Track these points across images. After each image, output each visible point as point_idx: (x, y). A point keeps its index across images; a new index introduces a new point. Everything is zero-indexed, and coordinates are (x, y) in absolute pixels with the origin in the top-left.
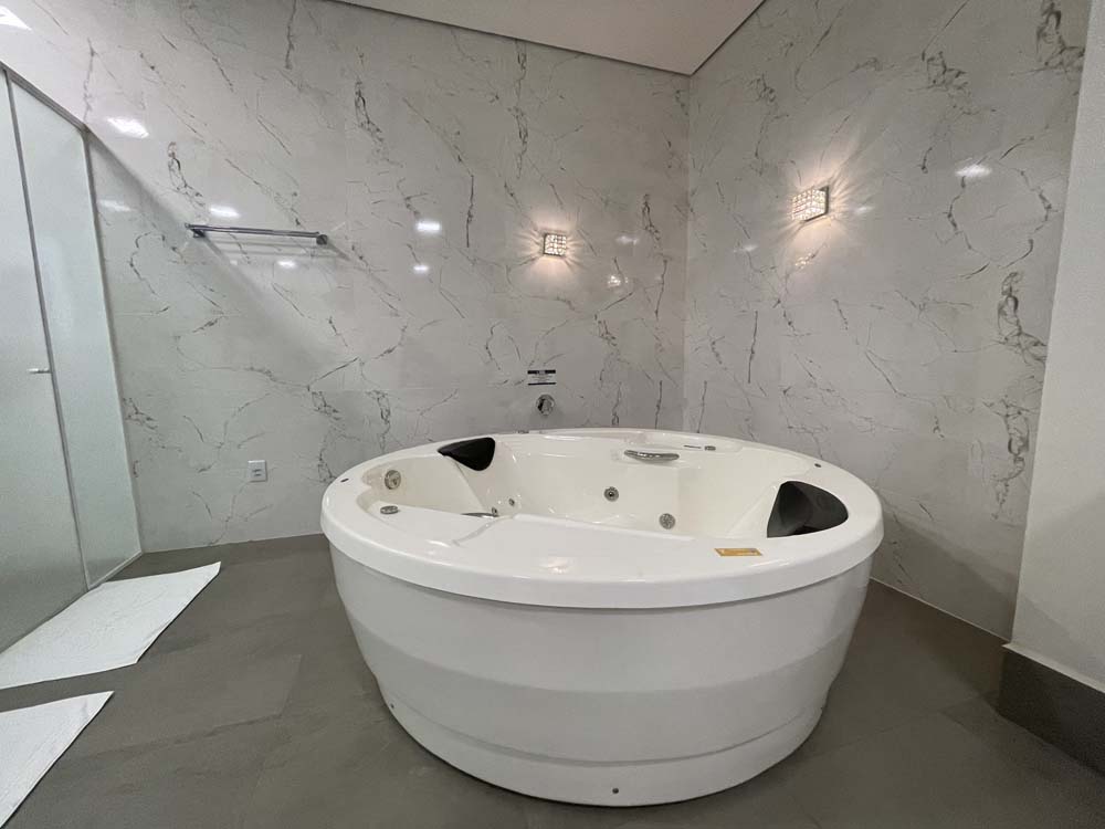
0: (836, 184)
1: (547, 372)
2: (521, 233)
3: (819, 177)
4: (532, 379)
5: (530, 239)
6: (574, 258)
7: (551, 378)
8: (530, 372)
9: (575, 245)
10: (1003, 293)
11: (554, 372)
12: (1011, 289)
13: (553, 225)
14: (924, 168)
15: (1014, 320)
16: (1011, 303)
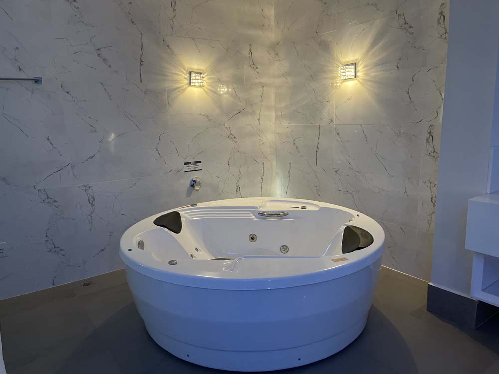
0: (359, 64)
1: (196, 162)
2: (174, 72)
3: (351, 57)
4: (187, 168)
5: (179, 75)
6: (208, 87)
7: (199, 166)
8: (185, 163)
9: (210, 79)
10: (428, 133)
11: (200, 162)
12: (431, 132)
13: (195, 66)
14: (398, 67)
15: (432, 145)
16: (431, 138)
